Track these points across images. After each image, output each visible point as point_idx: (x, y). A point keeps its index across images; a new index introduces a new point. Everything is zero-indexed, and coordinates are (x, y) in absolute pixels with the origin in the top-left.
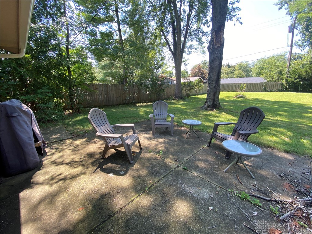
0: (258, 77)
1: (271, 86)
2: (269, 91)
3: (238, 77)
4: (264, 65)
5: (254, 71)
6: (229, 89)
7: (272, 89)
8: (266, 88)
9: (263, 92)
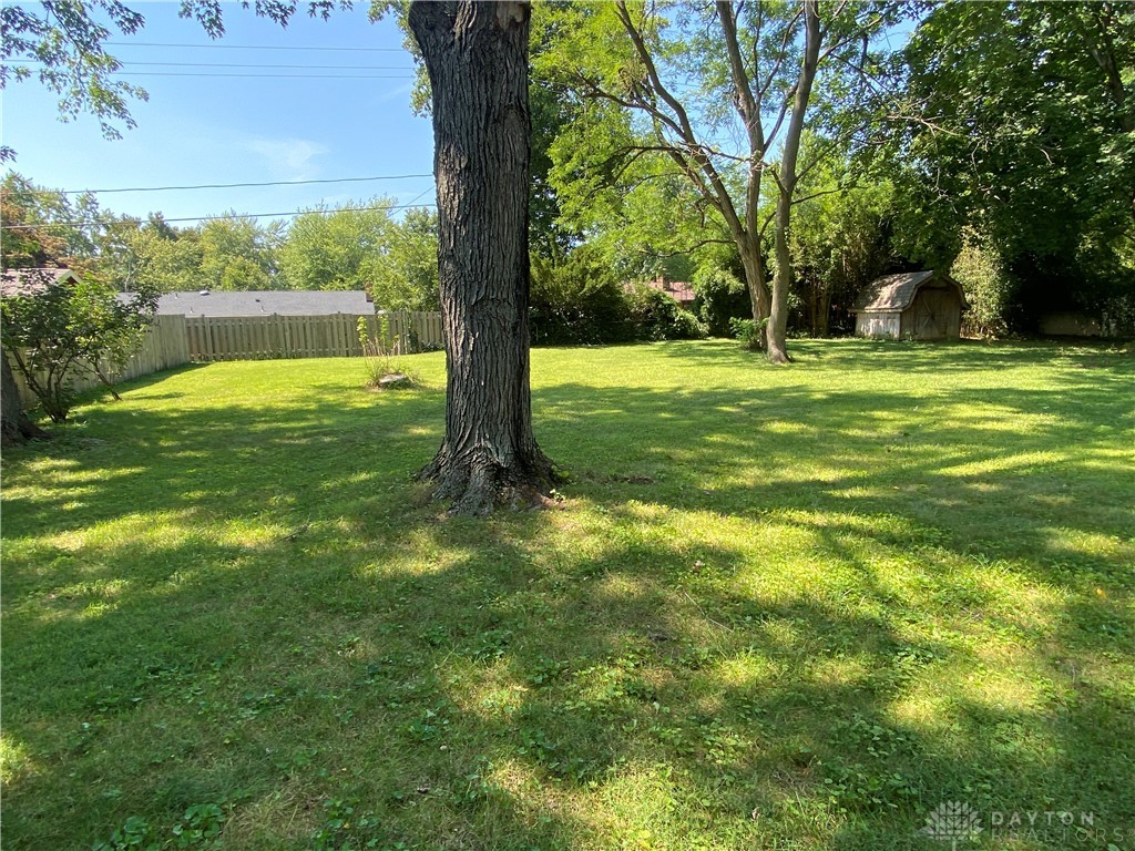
0: (316, 288)
1: (431, 326)
2: (428, 350)
3: (239, 285)
4: (327, 244)
5: (296, 264)
6: (260, 345)
7: (437, 339)
8: (419, 338)
9: (411, 353)
